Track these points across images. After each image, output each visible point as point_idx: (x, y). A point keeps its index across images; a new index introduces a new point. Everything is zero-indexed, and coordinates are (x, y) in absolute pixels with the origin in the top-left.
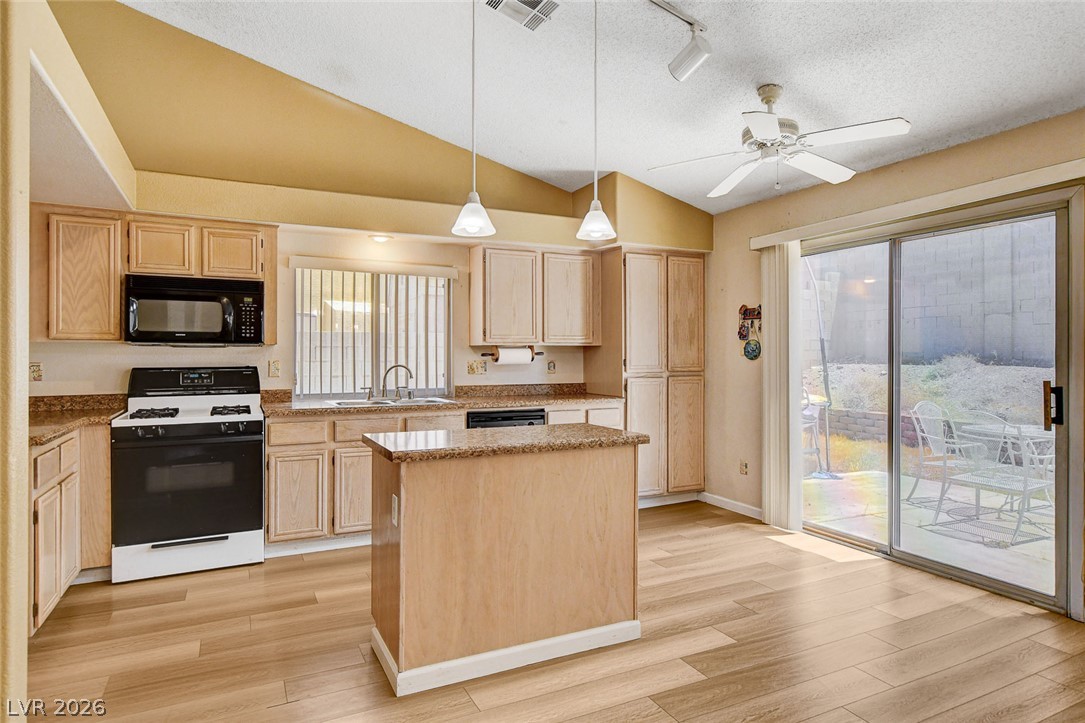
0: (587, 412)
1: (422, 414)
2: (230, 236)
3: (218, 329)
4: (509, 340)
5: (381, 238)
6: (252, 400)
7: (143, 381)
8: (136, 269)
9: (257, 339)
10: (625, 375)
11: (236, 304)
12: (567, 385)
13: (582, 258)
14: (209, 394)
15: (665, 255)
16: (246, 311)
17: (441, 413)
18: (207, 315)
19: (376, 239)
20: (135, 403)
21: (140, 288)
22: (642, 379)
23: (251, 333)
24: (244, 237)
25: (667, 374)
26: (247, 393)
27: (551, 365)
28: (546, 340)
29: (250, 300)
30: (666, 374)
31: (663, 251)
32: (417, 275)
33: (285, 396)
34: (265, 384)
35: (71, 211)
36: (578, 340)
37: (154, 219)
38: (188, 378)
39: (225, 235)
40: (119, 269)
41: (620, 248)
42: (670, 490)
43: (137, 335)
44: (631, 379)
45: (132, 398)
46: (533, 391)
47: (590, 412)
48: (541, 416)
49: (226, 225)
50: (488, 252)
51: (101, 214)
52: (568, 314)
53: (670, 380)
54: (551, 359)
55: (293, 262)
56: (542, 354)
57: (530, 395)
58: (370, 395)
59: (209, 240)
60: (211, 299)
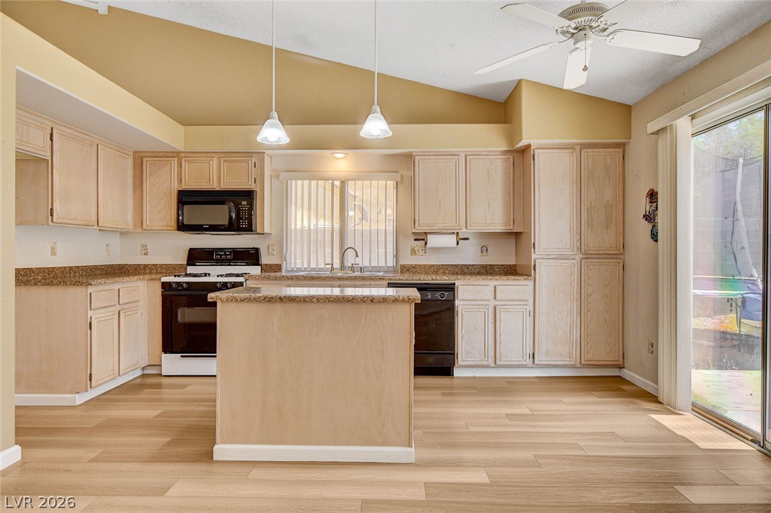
0: (495, 287)
2: (237, 161)
3: (226, 222)
4: (435, 228)
5: (339, 155)
6: (255, 270)
7: (196, 256)
8: (185, 187)
9: (249, 229)
10: (534, 256)
11: (237, 206)
13: (504, 157)
14: (230, 265)
15: (578, 148)
16: (243, 210)
18: (221, 214)
19: (337, 155)
20: (191, 270)
21: (186, 198)
22: (551, 261)
23: (245, 225)
24: (243, 161)
25: (582, 256)
26: (253, 265)
27: (484, 249)
28: (469, 227)
29: (246, 203)
30: (579, 257)
31: (577, 144)
33: (278, 268)
34: (265, 260)
35: (153, 155)
36: (499, 228)
37: (194, 155)
38: (219, 255)
39: (232, 161)
40: (176, 187)
41: (528, 146)
42: (583, 362)
43: (182, 227)
44: (540, 261)
45: (188, 267)
46: (466, 270)
47: (498, 288)
48: (451, 288)
49: (234, 155)
50: (417, 158)
51: (168, 154)
52: (489, 205)
53: (583, 262)
54: (484, 244)
55: (283, 176)
56: (467, 239)
57: (464, 273)
58: (332, 269)
59: (225, 166)
60: (222, 203)
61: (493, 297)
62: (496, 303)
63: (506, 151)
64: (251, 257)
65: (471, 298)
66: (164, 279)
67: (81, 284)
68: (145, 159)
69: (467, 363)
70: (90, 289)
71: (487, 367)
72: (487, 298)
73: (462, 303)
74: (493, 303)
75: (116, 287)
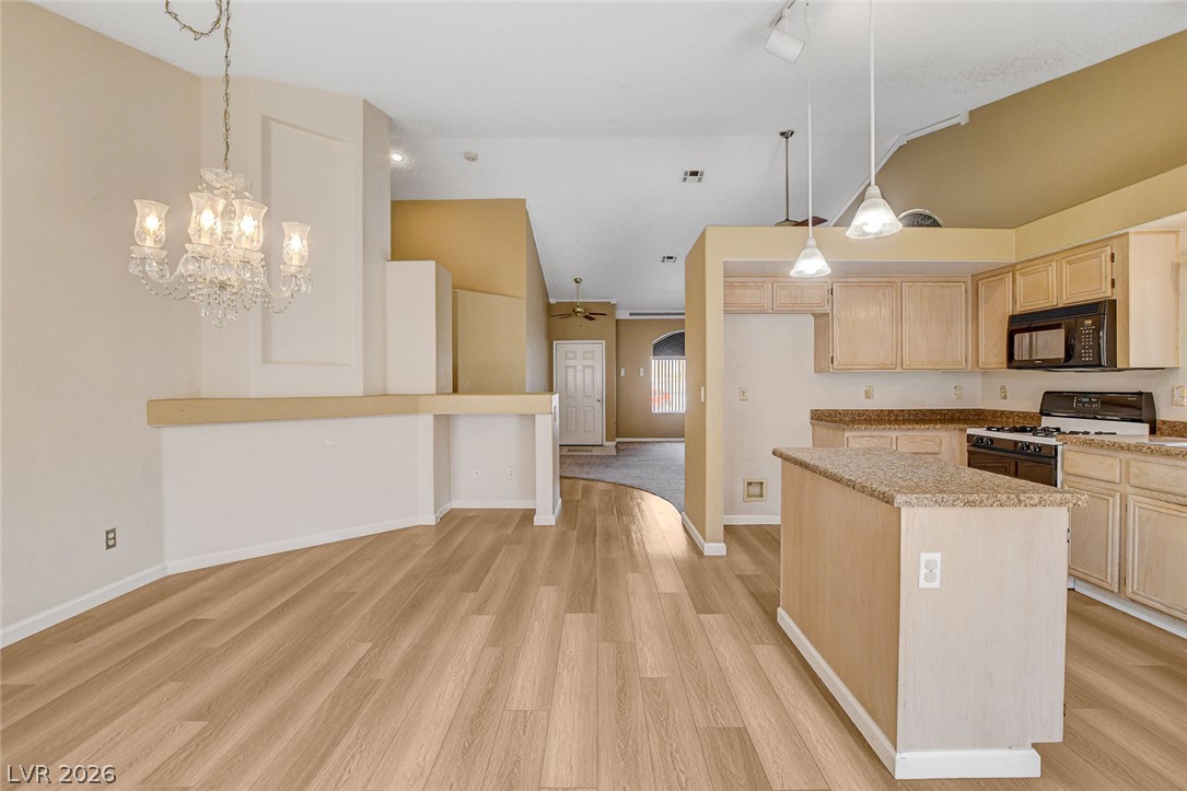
2: (1084, 259)
3: (1062, 354)
8: (1019, 310)
11: (1079, 328)
14: (1095, 418)
16: (1085, 334)
20: (1046, 422)
21: (1022, 324)
23: (1089, 357)
24: (1094, 257)
26: (1130, 421)
29: (1090, 322)
35: (988, 275)
37: (1032, 263)
38: (1081, 402)
39: (1078, 260)
43: (1014, 363)
45: (1044, 418)
49: (1082, 249)
51: (1004, 270)
59: (1067, 269)
60: (1058, 326)
66: (972, 431)
68: (980, 283)
70: (847, 434)
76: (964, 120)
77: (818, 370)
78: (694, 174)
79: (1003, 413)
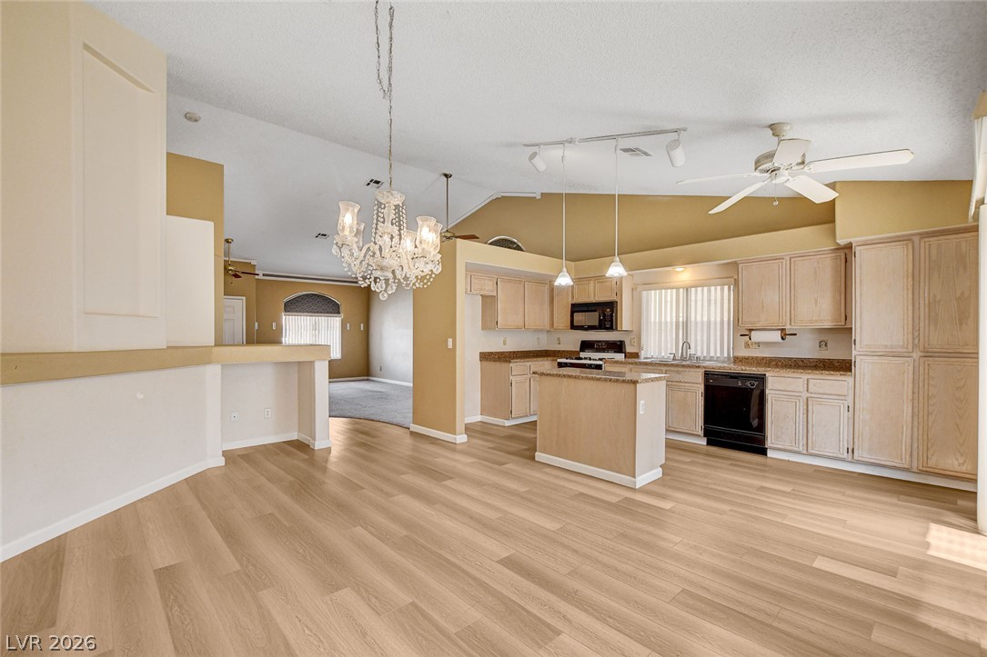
0: (808, 380)
1: (676, 369)
2: (605, 282)
3: (598, 323)
4: (762, 325)
5: (679, 269)
6: (620, 357)
7: (586, 346)
8: (575, 301)
9: (611, 328)
10: (854, 353)
11: (604, 312)
12: (838, 361)
13: (833, 255)
14: (604, 352)
15: (916, 239)
16: (607, 315)
17: (688, 370)
18: (593, 318)
19: (677, 270)
20: (582, 355)
21: (576, 308)
22: (876, 358)
23: (609, 325)
24: (609, 282)
25: (920, 354)
26: (619, 352)
27: (823, 344)
28: (793, 324)
29: (610, 310)
30: (916, 355)
31: (914, 235)
32: (703, 286)
33: (636, 355)
34: (629, 349)
36: (828, 325)
37: (581, 280)
38: (597, 345)
39: (602, 282)
40: (570, 301)
41: (851, 244)
42: (921, 468)
43: (573, 327)
44: (861, 357)
45: (581, 353)
46: (801, 363)
47: (810, 381)
48: (761, 379)
49: (603, 277)
50: (740, 266)
52: (816, 303)
53: (922, 360)
54: (822, 339)
55: (639, 288)
56: (795, 334)
57: (777, 366)
58: (674, 359)
59: (598, 285)
60: (595, 311)
61: (806, 389)
62: (809, 395)
63: (832, 250)
64: (618, 347)
65: (782, 389)
66: (559, 360)
67: (506, 361)
69: (776, 446)
70: (511, 365)
71: (799, 453)
72: (798, 389)
73: (772, 392)
74: (805, 395)
75: (528, 364)
76: (539, 197)
77: (484, 328)
78: (377, 182)
79: (559, 351)
